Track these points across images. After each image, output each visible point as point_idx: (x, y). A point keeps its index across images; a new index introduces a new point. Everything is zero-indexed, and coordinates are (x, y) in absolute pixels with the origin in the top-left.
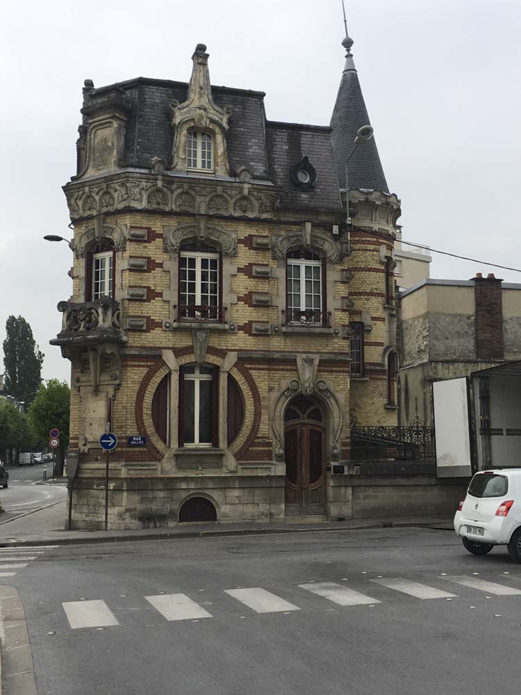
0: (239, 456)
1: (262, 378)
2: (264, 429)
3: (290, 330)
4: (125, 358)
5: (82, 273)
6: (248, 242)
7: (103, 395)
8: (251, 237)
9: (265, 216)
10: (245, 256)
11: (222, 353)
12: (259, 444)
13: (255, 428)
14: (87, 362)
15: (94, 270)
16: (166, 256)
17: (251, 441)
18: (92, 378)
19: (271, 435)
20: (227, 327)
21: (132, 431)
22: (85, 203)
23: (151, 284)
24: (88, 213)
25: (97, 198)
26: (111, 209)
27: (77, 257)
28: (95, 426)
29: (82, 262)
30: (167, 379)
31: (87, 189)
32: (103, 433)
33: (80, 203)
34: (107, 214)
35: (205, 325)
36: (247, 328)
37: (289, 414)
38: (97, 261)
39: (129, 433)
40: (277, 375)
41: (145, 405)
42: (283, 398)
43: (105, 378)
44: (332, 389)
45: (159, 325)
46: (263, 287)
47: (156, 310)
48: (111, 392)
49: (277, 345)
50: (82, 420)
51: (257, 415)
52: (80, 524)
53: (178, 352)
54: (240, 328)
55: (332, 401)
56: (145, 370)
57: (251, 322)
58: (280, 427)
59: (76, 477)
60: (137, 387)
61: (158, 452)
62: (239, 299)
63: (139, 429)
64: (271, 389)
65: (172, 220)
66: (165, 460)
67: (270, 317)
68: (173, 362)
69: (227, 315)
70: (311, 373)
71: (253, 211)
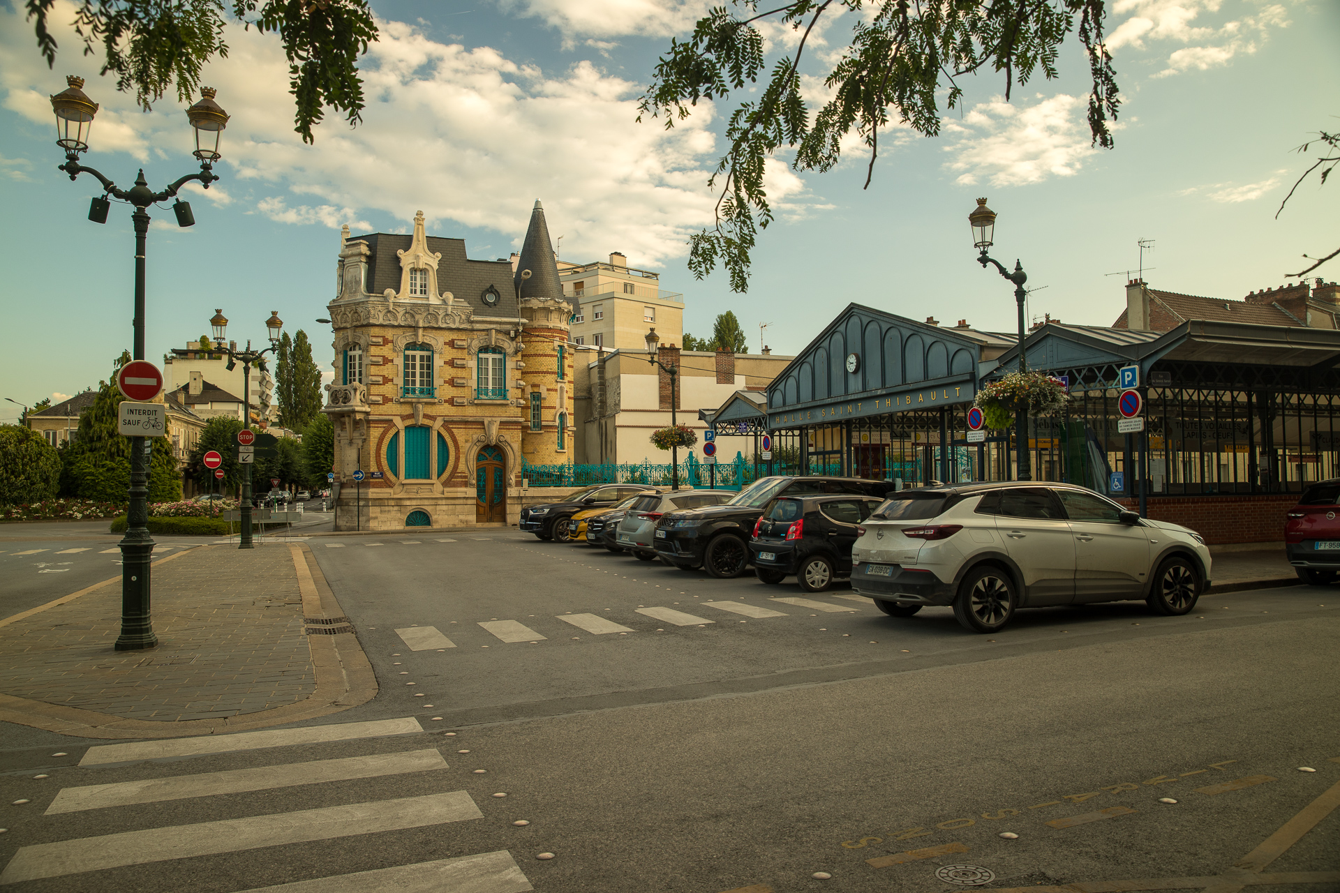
0: (445, 484)
1: (460, 434)
2: (462, 467)
3: (479, 402)
4: (368, 422)
5: (341, 365)
6: (451, 344)
7: (355, 446)
8: (453, 341)
9: (462, 326)
10: (450, 353)
11: (433, 418)
12: (458, 477)
13: (456, 467)
14: (344, 423)
15: (349, 362)
16: (395, 354)
17: (452, 475)
18: (348, 434)
19: (467, 471)
20: (436, 401)
21: (373, 468)
22: (342, 317)
23: (385, 373)
24: (345, 325)
25: (350, 315)
26: (359, 324)
27: (337, 354)
28: (350, 465)
29: (341, 357)
30: (397, 434)
31: (343, 309)
32: (356, 470)
33: (339, 318)
34: (357, 327)
35: (421, 400)
36: (451, 402)
37: (480, 457)
38: (351, 357)
39: (372, 470)
40: (471, 432)
41: (382, 452)
42: (475, 447)
43: (356, 434)
44: (509, 440)
45: (391, 400)
46: (460, 373)
47: (388, 390)
48: (361, 444)
49: (471, 412)
50: (342, 461)
51: (457, 459)
52: (343, 528)
53: (404, 418)
54: (446, 401)
55: (509, 448)
56: (382, 430)
57: (453, 398)
58: (473, 465)
59: (339, 498)
60: (376, 440)
61: (391, 482)
62: (445, 382)
63: (378, 468)
64: (467, 441)
65: (400, 331)
66: (396, 487)
67: (466, 394)
68: (400, 424)
69: (436, 393)
70: (494, 430)
71: (454, 323)
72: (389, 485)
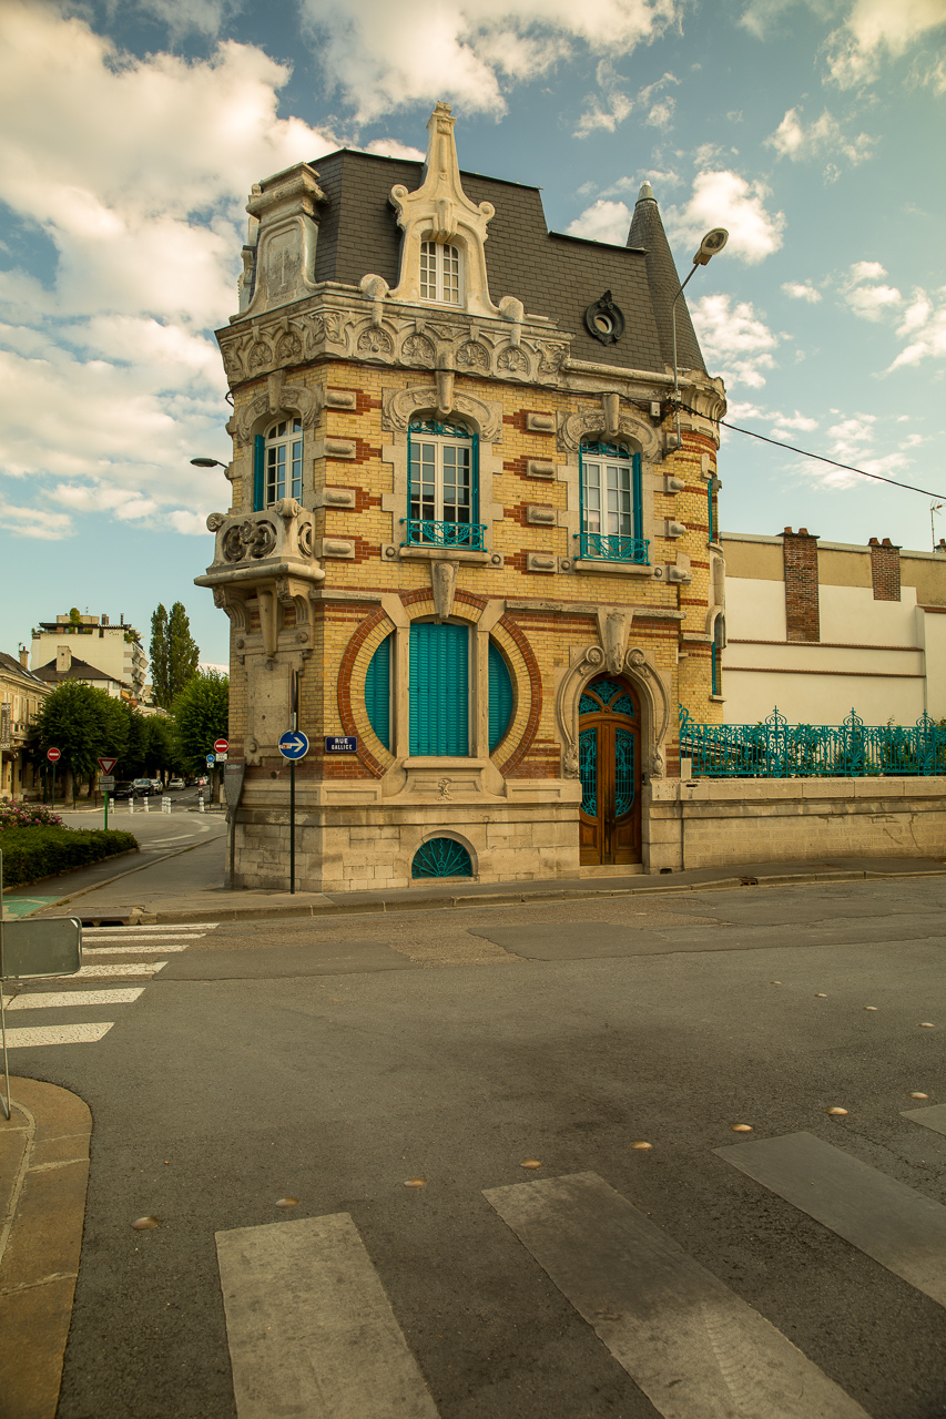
0: (509, 769)
1: (544, 643)
2: (547, 727)
3: (587, 566)
4: (319, 605)
5: (247, 470)
6: (520, 421)
7: (283, 669)
8: (523, 414)
9: (545, 380)
10: (517, 445)
11: (479, 601)
12: (538, 752)
13: (533, 726)
14: (256, 615)
15: (267, 466)
16: (387, 437)
17: (525, 747)
18: (265, 641)
19: (557, 737)
20: (488, 557)
21: (332, 727)
22: (253, 353)
23: (362, 482)
24: (259, 370)
25: (272, 344)
26: (295, 360)
27: (239, 446)
28: (270, 720)
29: (248, 451)
30: (391, 638)
31: (255, 330)
32: (283, 731)
33: (245, 355)
34: (289, 370)
35: (452, 554)
36: (521, 562)
37: (587, 702)
38: (272, 452)
39: (327, 732)
40: (567, 639)
41: (353, 684)
42: (578, 678)
43: (287, 640)
44: (652, 663)
45: (377, 551)
46: (541, 493)
47: (369, 525)
48: (297, 664)
49: (566, 591)
50: (248, 711)
51: (536, 706)
52: (249, 880)
53: (408, 598)
54: (508, 561)
55: (652, 680)
56: (354, 627)
57: (524, 554)
58: (572, 721)
59: (240, 804)
60: (340, 654)
61: (376, 763)
62: (507, 513)
63: (344, 727)
64: (557, 663)
65: (397, 381)
66: (387, 776)
67: (553, 546)
68: (399, 614)
69: (488, 539)
70: (622, 634)
71: (527, 371)
72: (372, 771)
